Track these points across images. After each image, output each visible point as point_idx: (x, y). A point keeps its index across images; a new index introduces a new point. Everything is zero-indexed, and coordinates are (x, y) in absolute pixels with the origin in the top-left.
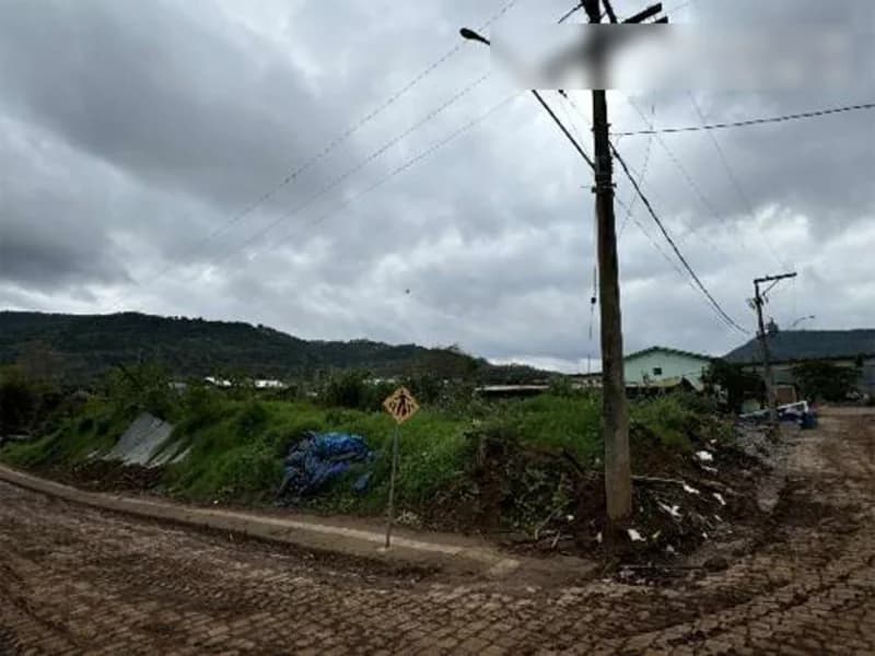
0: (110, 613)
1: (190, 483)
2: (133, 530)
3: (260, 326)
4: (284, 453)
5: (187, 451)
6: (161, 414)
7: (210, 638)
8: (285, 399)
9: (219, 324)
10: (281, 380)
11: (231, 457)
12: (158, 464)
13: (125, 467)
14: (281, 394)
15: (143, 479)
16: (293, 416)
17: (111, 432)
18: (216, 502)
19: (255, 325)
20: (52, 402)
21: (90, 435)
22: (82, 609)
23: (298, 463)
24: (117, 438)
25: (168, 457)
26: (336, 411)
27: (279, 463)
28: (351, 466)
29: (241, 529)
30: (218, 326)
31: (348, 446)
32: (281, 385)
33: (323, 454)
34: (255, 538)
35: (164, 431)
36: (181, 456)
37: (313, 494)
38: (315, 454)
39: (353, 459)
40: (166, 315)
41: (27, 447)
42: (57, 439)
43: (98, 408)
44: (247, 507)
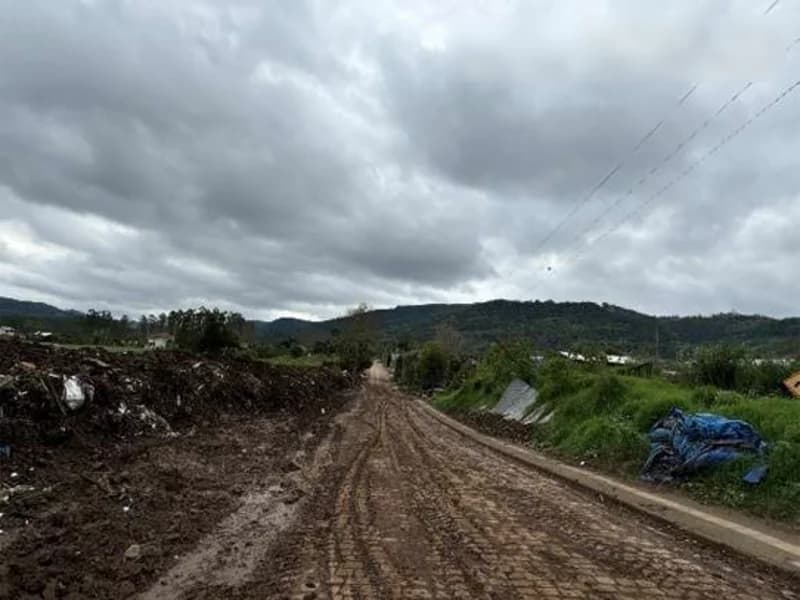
0: (513, 530)
1: (558, 441)
2: (518, 472)
3: (605, 305)
4: (647, 428)
5: (552, 414)
6: (528, 380)
7: (598, 583)
8: (640, 375)
9: (568, 305)
10: (632, 356)
11: (593, 424)
12: (529, 422)
13: (504, 421)
14: (636, 370)
15: (520, 432)
16: (653, 392)
17: (495, 392)
18: (583, 463)
19: (600, 304)
20: (456, 368)
21: (481, 392)
22: (494, 521)
23: (664, 440)
24: (499, 396)
25: (537, 417)
26: (706, 390)
27: (643, 437)
28: (736, 455)
29: (611, 493)
30: (567, 307)
31: (729, 431)
32: (634, 361)
33: (695, 435)
34: (624, 505)
35: (531, 396)
36: (547, 418)
37: (687, 477)
38: (684, 433)
39: (737, 447)
40: (523, 300)
41: (446, 398)
42: (461, 393)
43: (484, 372)
44: (612, 473)
